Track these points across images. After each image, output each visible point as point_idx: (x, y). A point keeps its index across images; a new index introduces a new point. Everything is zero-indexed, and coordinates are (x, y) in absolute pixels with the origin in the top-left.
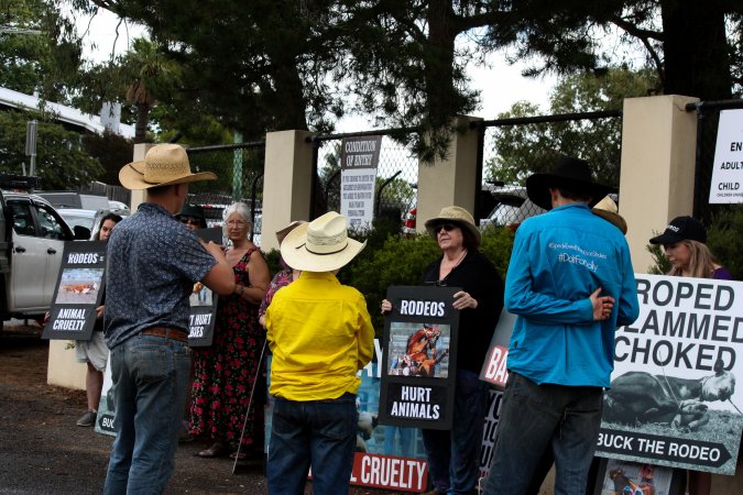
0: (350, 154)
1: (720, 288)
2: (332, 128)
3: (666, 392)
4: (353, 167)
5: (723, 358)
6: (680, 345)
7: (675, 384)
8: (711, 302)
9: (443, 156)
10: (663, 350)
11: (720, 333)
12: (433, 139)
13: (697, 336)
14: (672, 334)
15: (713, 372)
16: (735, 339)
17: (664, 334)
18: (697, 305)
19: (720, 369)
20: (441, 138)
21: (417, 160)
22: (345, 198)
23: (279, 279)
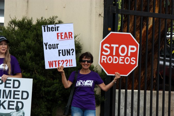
1: (14, 81)
5: (18, 105)
8: (11, 85)
11: (16, 96)
13: (7, 98)
15: (15, 110)
16: (22, 98)
18: (5, 87)
19: (17, 109)
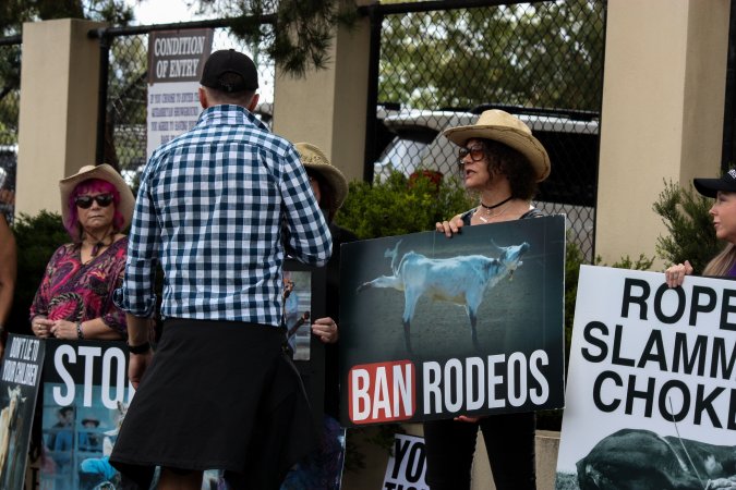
0: (162, 58)
2: (129, 16)
3: (683, 465)
4: (167, 79)
6: (701, 388)
7: (697, 452)
9: (318, 62)
10: (676, 396)
12: (302, 35)
13: (726, 374)
14: (688, 370)
17: (675, 369)
18: (724, 325)
20: (316, 33)
21: (272, 69)
22: (154, 129)
23: (60, 258)
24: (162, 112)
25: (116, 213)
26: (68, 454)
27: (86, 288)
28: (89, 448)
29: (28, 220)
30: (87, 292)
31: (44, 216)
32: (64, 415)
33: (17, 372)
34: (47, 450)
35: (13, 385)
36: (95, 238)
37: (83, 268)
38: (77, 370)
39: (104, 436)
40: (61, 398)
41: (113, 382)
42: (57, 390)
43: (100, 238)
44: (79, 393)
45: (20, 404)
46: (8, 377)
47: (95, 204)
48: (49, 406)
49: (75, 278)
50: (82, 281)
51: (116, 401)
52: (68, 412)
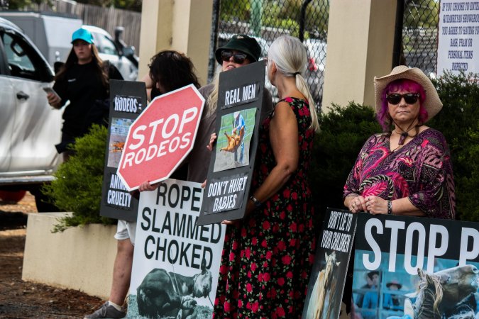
11: (204, 234)
19: (204, 268)
22: (445, 33)
23: (371, 145)
24: (452, 19)
25: (421, 109)
26: (374, 311)
27: (395, 171)
28: (392, 307)
29: (338, 110)
30: (396, 175)
31: (353, 106)
32: (372, 278)
33: (333, 240)
34: (355, 307)
35: (329, 251)
36: (402, 130)
37: (392, 155)
38: (383, 241)
39: (405, 297)
40: (368, 263)
41: (415, 252)
42: (366, 256)
43: (405, 130)
44: (385, 260)
45: (335, 267)
46: (325, 244)
47: (403, 102)
48: (358, 270)
49: (385, 163)
50: (391, 166)
51: (416, 269)
52: (375, 276)
